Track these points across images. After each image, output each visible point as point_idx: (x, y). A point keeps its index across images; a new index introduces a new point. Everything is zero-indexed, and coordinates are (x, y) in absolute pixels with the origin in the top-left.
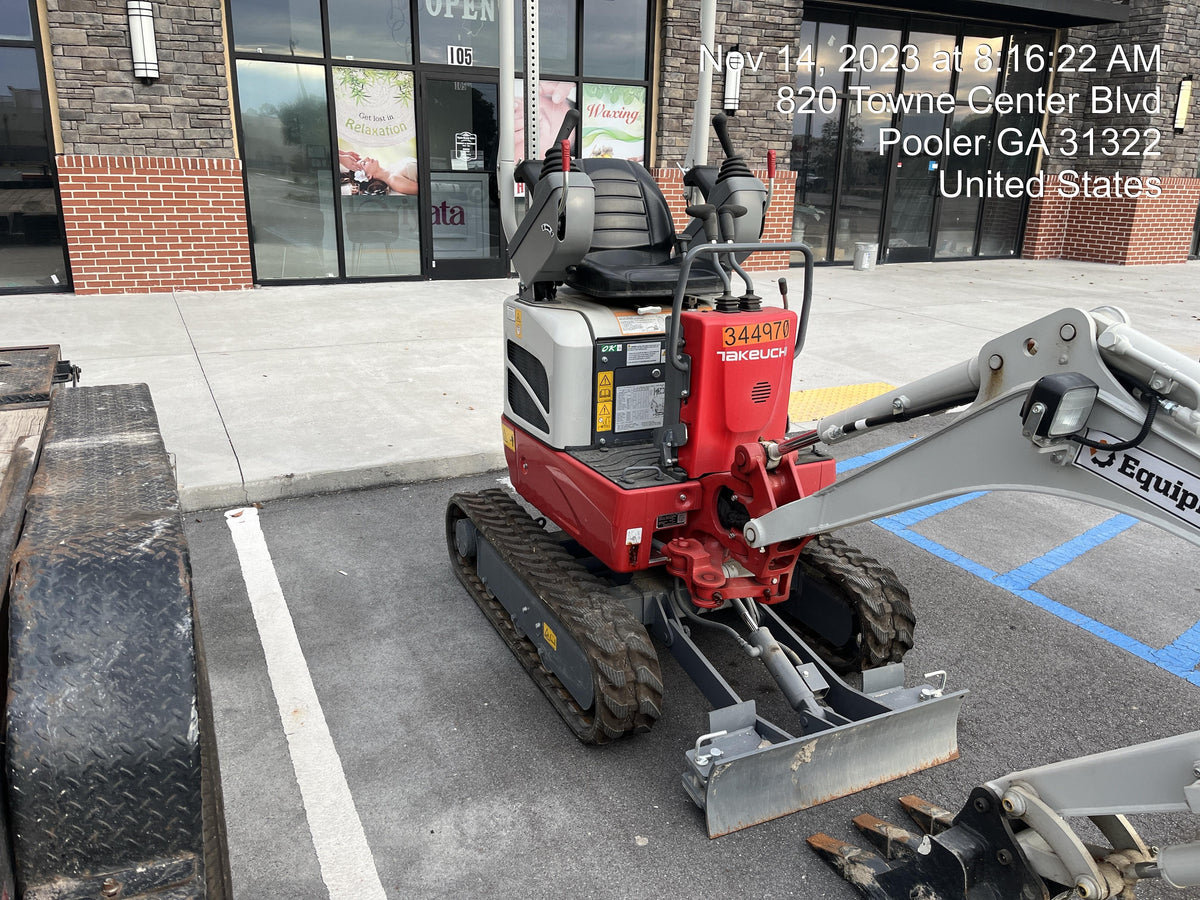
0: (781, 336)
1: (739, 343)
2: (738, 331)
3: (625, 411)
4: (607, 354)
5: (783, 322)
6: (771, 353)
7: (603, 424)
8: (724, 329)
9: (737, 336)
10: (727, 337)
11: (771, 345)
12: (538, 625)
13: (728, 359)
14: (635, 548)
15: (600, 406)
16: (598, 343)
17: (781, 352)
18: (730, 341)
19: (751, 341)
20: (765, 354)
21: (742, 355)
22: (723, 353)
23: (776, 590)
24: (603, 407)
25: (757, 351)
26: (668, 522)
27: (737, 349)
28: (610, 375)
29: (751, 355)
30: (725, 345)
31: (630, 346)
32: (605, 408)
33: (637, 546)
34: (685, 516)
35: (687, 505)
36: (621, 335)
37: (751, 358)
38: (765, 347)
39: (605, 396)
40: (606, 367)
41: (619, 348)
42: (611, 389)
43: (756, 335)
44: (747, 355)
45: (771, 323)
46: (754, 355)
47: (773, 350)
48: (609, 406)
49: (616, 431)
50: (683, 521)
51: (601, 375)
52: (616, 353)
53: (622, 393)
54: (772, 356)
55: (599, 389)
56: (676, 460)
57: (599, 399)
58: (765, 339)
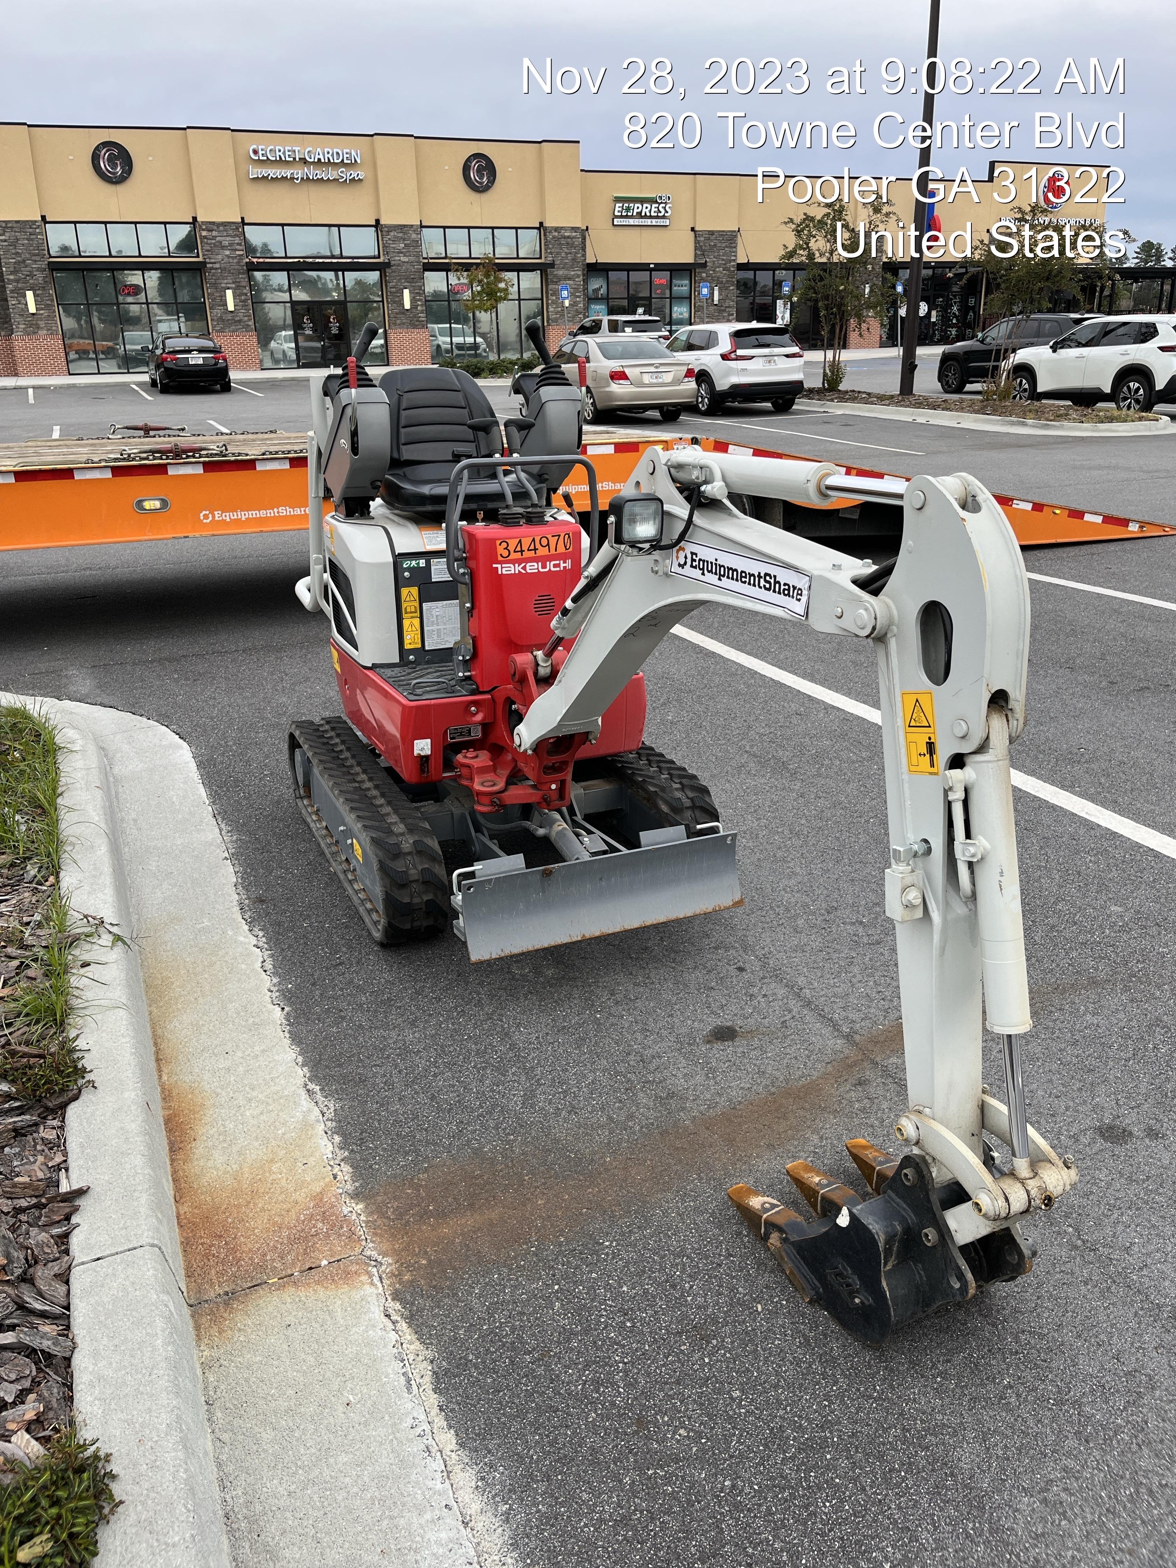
0: (561, 549)
1: (514, 556)
2: (513, 543)
3: (435, 627)
4: (409, 569)
5: (562, 535)
6: (550, 566)
7: (411, 640)
8: (498, 542)
9: (512, 548)
10: (501, 550)
11: (550, 558)
12: (349, 841)
13: (504, 572)
14: (424, 759)
15: (406, 623)
16: (398, 558)
17: (562, 565)
18: (506, 553)
19: (527, 554)
20: (544, 567)
21: (518, 568)
22: (499, 566)
23: (555, 796)
24: (411, 624)
25: (535, 564)
26: (461, 734)
27: (513, 562)
28: (415, 591)
29: (528, 568)
30: (500, 558)
31: (434, 561)
32: (412, 625)
33: (427, 757)
34: (480, 728)
35: (479, 717)
36: (424, 550)
37: (529, 571)
38: (544, 560)
39: (411, 612)
40: (409, 583)
41: (422, 563)
42: (417, 604)
43: (532, 547)
44: (524, 568)
45: (549, 537)
46: (532, 568)
47: (553, 563)
48: (417, 622)
49: (427, 648)
50: (477, 733)
51: (404, 591)
52: (418, 568)
53: (430, 609)
54: (553, 569)
55: (404, 605)
56: (468, 674)
57: (404, 616)
58: (542, 552)
